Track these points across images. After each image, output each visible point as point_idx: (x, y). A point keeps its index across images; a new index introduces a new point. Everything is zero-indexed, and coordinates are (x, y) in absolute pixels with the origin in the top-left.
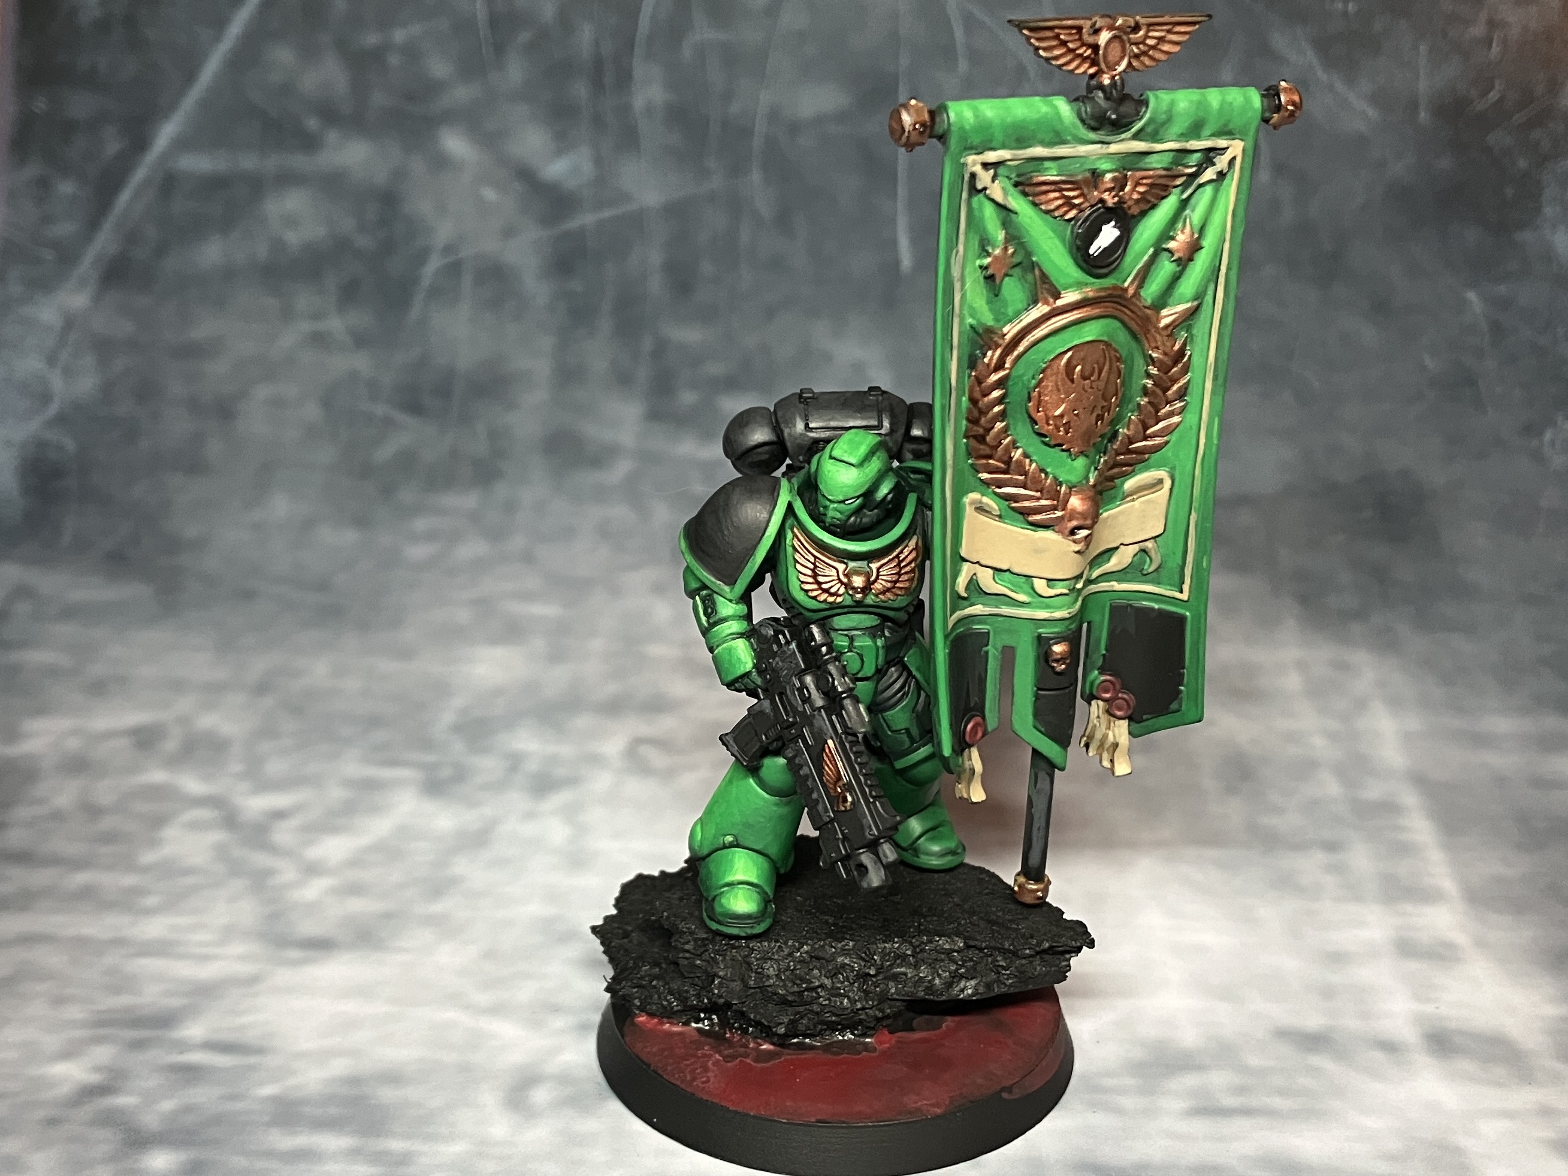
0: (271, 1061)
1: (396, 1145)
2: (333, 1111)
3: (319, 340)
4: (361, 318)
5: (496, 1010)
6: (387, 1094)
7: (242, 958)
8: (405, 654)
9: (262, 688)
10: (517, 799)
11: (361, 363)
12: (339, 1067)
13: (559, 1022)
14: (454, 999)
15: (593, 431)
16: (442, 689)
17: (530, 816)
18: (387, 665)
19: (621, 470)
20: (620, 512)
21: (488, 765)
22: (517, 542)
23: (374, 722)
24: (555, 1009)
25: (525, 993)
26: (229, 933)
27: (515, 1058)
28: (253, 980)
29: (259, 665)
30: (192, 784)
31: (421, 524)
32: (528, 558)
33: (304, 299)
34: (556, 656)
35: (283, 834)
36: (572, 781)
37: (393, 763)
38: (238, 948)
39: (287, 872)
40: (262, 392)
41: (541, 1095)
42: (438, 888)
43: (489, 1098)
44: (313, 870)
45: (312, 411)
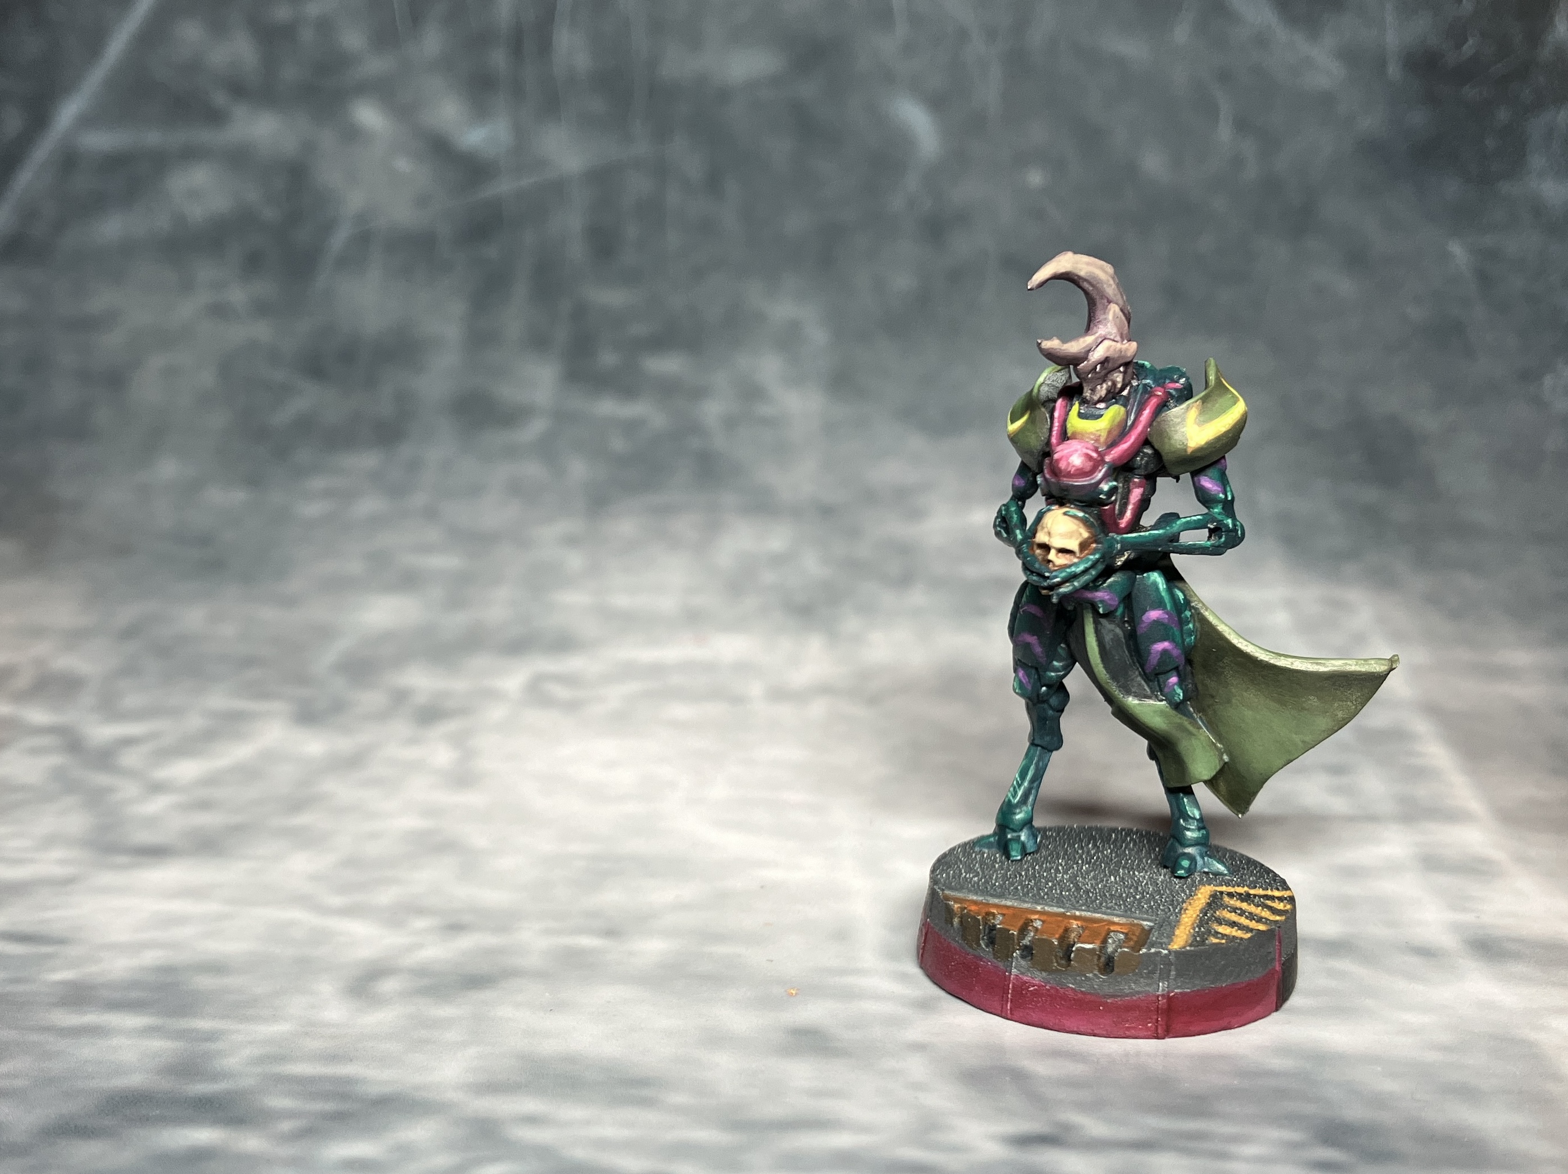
0: (73, 951)
1: (203, 1024)
2: (134, 995)
3: (219, 311)
4: (264, 288)
5: (349, 912)
6: (205, 982)
7: (62, 862)
8: (290, 602)
9: (129, 633)
10: (401, 727)
11: (262, 331)
12: (150, 958)
13: (421, 923)
14: (302, 900)
15: (507, 392)
16: (325, 633)
17: (412, 741)
18: (269, 614)
19: (536, 428)
20: (533, 470)
21: (371, 699)
22: (419, 499)
23: (248, 662)
24: (420, 911)
25: (385, 897)
26: (50, 841)
27: (365, 953)
28: (67, 882)
29: (127, 614)
30: (38, 715)
31: (318, 483)
32: (431, 514)
33: (206, 271)
34: (455, 602)
35: (130, 758)
36: (462, 712)
37: (263, 695)
38: (58, 853)
39: (128, 789)
40: (156, 362)
41: (389, 986)
42: (297, 805)
43: (326, 988)
44: (157, 788)
45: (207, 378)
